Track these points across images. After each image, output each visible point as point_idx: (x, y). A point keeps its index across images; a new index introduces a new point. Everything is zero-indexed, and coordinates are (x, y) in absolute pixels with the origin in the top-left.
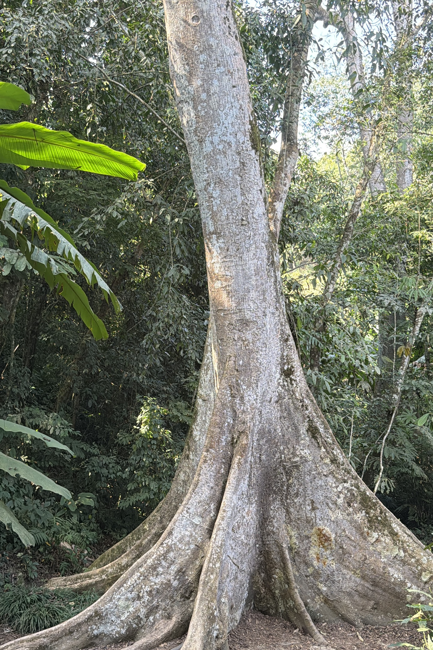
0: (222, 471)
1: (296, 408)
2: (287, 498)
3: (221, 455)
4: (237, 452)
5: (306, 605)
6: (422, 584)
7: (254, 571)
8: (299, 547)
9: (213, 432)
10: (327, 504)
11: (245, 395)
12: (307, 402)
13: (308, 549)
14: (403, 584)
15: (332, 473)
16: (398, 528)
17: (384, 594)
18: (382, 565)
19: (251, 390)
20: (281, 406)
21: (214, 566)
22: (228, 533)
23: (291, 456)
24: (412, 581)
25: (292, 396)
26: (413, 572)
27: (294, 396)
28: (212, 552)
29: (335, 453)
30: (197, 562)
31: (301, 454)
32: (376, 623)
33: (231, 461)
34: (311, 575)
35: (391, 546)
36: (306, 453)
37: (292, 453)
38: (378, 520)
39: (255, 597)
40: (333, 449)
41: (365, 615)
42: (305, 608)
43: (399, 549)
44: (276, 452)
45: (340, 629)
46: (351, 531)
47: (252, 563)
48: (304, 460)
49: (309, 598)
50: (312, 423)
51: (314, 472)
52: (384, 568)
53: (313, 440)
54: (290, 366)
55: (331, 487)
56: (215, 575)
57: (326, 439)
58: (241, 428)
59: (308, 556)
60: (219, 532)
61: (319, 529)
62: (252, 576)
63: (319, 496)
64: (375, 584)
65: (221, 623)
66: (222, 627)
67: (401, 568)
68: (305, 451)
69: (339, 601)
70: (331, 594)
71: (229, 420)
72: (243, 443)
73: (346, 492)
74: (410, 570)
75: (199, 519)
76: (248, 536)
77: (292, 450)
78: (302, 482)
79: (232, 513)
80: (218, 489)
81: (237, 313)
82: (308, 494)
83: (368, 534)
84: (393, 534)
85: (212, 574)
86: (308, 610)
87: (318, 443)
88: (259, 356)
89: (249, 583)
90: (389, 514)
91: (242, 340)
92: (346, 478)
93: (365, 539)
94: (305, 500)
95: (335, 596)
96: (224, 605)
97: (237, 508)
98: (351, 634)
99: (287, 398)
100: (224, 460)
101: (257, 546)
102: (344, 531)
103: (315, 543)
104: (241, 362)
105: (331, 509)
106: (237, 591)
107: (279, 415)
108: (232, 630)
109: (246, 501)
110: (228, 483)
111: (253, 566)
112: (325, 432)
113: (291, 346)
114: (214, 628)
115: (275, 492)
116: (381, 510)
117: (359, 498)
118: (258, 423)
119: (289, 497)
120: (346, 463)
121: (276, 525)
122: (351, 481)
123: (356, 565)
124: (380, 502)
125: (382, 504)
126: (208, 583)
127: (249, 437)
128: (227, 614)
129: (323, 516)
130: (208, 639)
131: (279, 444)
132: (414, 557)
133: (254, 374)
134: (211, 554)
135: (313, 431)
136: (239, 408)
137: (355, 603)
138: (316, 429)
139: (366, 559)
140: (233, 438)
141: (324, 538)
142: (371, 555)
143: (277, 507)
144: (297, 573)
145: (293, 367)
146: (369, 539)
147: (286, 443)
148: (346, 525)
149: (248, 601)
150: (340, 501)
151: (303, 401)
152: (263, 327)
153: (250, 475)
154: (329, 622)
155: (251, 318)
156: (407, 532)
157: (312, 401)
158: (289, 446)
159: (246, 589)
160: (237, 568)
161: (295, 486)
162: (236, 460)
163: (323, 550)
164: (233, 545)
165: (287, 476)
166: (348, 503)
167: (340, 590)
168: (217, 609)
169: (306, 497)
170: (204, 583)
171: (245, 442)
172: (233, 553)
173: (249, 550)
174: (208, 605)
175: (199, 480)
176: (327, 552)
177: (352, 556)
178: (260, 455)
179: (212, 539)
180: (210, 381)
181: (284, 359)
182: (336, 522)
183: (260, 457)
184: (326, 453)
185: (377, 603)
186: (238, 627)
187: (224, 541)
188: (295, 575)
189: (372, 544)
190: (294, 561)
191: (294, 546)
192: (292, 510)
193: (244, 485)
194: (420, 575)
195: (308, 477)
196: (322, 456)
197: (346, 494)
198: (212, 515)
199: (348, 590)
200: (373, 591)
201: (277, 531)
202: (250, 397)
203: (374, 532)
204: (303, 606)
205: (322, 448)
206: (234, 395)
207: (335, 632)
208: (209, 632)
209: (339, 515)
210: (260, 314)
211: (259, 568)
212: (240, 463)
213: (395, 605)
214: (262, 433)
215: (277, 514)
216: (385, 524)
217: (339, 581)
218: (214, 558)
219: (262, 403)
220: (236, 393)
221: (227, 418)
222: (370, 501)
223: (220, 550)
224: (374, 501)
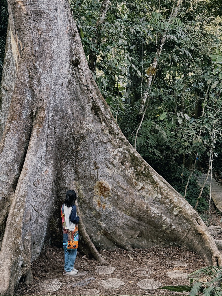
0: (24, 139)
1: (83, 92)
2: (76, 162)
3: (22, 127)
4: (36, 124)
5: (91, 237)
6: (174, 217)
7: (51, 216)
8: (85, 197)
9: (14, 107)
10: (106, 164)
11: (41, 77)
12: (91, 87)
13: (92, 198)
14: (160, 217)
15: (110, 141)
16: (157, 178)
17: (146, 225)
18: (146, 205)
19: (46, 73)
20: (71, 90)
21: (18, 211)
22: (30, 186)
23: (79, 129)
24: (166, 215)
25: (79, 82)
26: (167, 209)
27: (81, 82)
28: (16, 200)
29: (112, 126)
30: (5, 211)
31: (86, 127)
32: (141, 247)
33: (31, 131)
34: (94, 216)
35: (152, 191)
36: (90, 127)
37: (80, 127)
38: (143, 173)
39: (52, 236)
40: (111, 123)
41: (133, 242)
42: (90, 240)
43: (158, 193)
44: (67, 127)
45: (116, 253)
46: (123, 182)
47: (50, 211)
48: (89, 132)
49: (92, 233)
50: (95, 103)
51: (97, 141)
52: (147, 207)
53: (96, 116)
54: (77, 58)
55: (109, 151)
56: (19, 218)
57: (105, 116)
58: (39, 104)
59: (92, 203)
60: (22, 185)
61: (100, 183)
62: (49, 220)
63: (100, 159)
64: (140, 219)
65: (25, 255)
66: (26, 258)
67: (159, 207)
68: (90, 125)
69: (114, 233)
70: (109, 229)
71: (28, 98)
72: (41, 116)
73: (120, 155)
74: (165, 207)
75: (5, 177)
76: (46, 189)
77: (79, 125)
78: (87, 149)
79: (33, 171)
80: (21, 153)
81: (31, 4)
82: (92, 158)
83: (136, 184)
84: (154, 183)
85: (17, 217)
86: (92, 241)
87: (100, 119)
88: (52, 45)
89: (47, 225)
90: (151, 169)
91: (37, 29)
92: (120, 145)
93: (134, 187)
94: (89, 163)
95: (112, 230)
96: (27, 241)
97: (37, 168)
98: (123, 256)
99: (75, 84)
100: (25, 131)
101: (53, 198)
102: (118, 183)
103: (97, 193)
104: (37, 49)
105: (109, 168)
106: (38, 231)
107: (69, 97)
108: (35, 260)
109: (44, 163)
110: (29, 147)
111: (50, 213)
112: (105, 110)
113: (78, 41)
114: (19, 259)
115: (66, 158)
116: (145, 166)
117: (130, 159)
118: (52, 102)
119: (77, 161)
120: (120, 134)
121: (67, 182)
122: (124, 147)
123: (127, 206)
124: (145, 161)
125: (146, 162)
126: (13, 224)
127: (46, 112)
128: (30, 248)
129: (103, 173)
130: (15, 268)
131: (69, 120)
132: (168, 198)
133: (48, 60)
134: (16, 202)
135: (96, 110)
136: (37, 89)
137: (126, 234)
138: (98, 108)
139: (134, 202)
140: (32, 113)
141: (104, 189)
142: (138, 199)
143: (68, 168)
144: (83, 216)
145: (80, 59)
146: (137, 187)
147: (75, 120)
148: (120, 179)
149: (47, 239)
150: (116, 162)
151: (88, 86)
152: (54, 20)
153: (47, 143)
154: (107, 249)
155: (45, 10)
156: (164, 181)
157: (95, 86)
158: (77, 122)
159: (45, 230)
160: (37, 214)
161: (82, 152)
162: (35, 129)
163: (103, 198)
164: (35, 196)
165: (76, 145)
166: (121, 162)
167: (115, 226)
168: (22, 245)
169: (90, 160)
170: (10, 224)
171: (42, 115)
172: (35, 202)
173: (47, 200)
174: (14, 242)
175: (3, 146)
176: (106, 199)
177: (124, 200)
178: (55, 128)
179: (17, 191)
180: (11, 73)
181: (72, 52)
182: (113, 178)
183: (54, 131)
184: (106, 127)
185: (142, 233)
186: (39, 258)
187: (27, 192)
188: (82, 217)
189: (139, 191)
190: (82, 207)
191: (81, 197)
192: (80, 170)
193: (42, 150)
194: (173, 210)
195: (92, 145)
196: (103, 128)
197: (120, 156)
198: (16, 173)
199: (121, 225)
200: (139, 224)
201: (69, 186)
202: (46, 79)
203: (140, 182)
204: (89, 238)
205: (103, 122)
206: (32, 76)
207: (112, 255)
208: (15, 262)
209: (114, 172)
210: (52, 7)
211: (55, 214)
212: (39, 132)
213: (154, 233)
214: (56, 111)
215: (69, 174)
216: (148, 176)
217: (115, 219)
218: (18, 205)
219: (55, 85)
220: (34, 75)
221: (26, 96)
222: (137, 160)
223: (23, 199)
224: (140, 160)
